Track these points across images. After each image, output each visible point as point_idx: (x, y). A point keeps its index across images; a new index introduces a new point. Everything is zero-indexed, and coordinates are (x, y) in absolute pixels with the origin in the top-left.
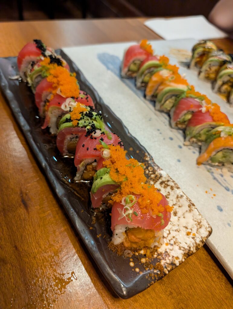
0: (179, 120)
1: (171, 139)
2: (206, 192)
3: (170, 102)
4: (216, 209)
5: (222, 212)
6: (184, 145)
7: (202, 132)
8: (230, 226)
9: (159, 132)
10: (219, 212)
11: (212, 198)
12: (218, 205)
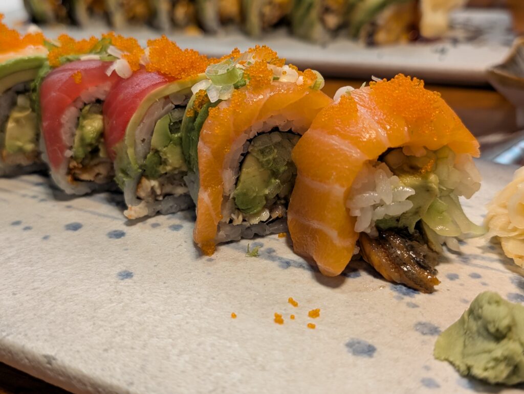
0: (69, 153)
1: (75, 227)
2: (279, 320)
3: (17, 121)
4: (350, 358)
5: (375, 354)
6: (131, 222)
7: (155, 141)
8: (438, 386)
9: (18, 228)
10: (363, 361)
11: (312, 326)
12: (347, 340)
